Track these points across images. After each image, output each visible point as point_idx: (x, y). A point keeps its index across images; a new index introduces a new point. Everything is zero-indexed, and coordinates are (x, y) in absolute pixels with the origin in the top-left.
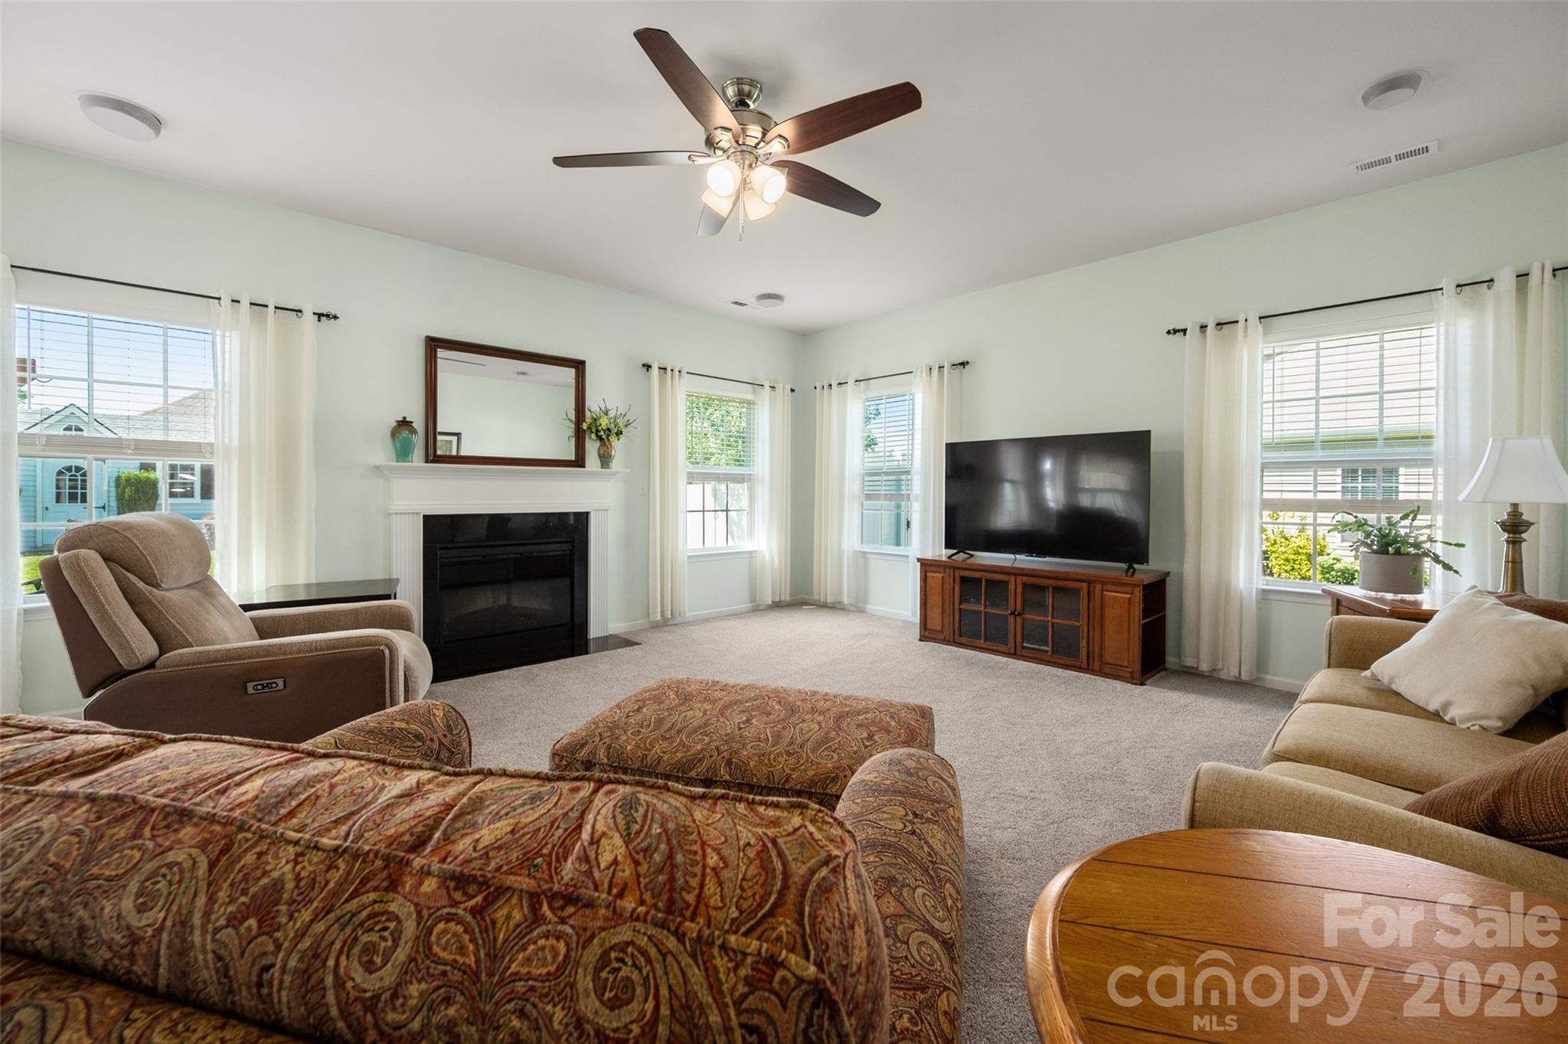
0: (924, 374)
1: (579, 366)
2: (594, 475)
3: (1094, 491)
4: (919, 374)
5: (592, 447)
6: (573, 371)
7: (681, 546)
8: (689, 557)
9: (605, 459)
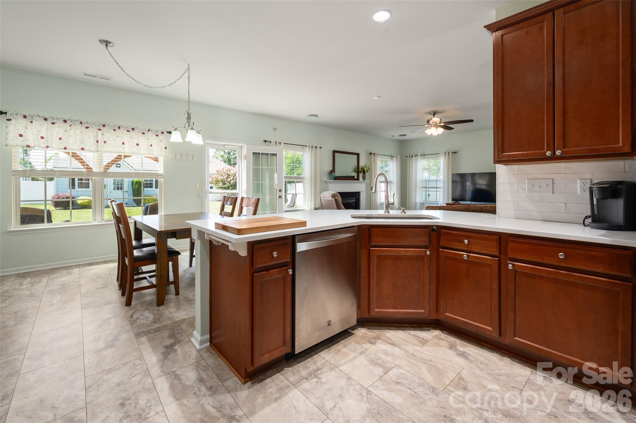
0: (443, 154)
1: (358, 155)
2: (361, 182)
3: (480, 184)
4: (442, 154)
5: (361, 175)
6: (356, 156)
7: (378, 201)
8: (380, 204)
9: (364, 178)
